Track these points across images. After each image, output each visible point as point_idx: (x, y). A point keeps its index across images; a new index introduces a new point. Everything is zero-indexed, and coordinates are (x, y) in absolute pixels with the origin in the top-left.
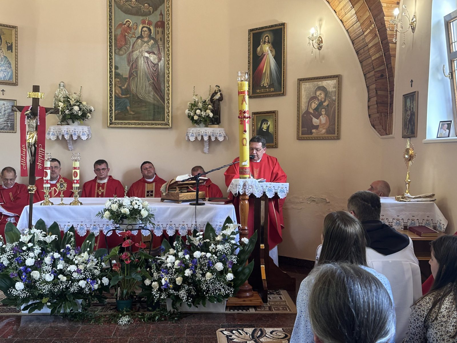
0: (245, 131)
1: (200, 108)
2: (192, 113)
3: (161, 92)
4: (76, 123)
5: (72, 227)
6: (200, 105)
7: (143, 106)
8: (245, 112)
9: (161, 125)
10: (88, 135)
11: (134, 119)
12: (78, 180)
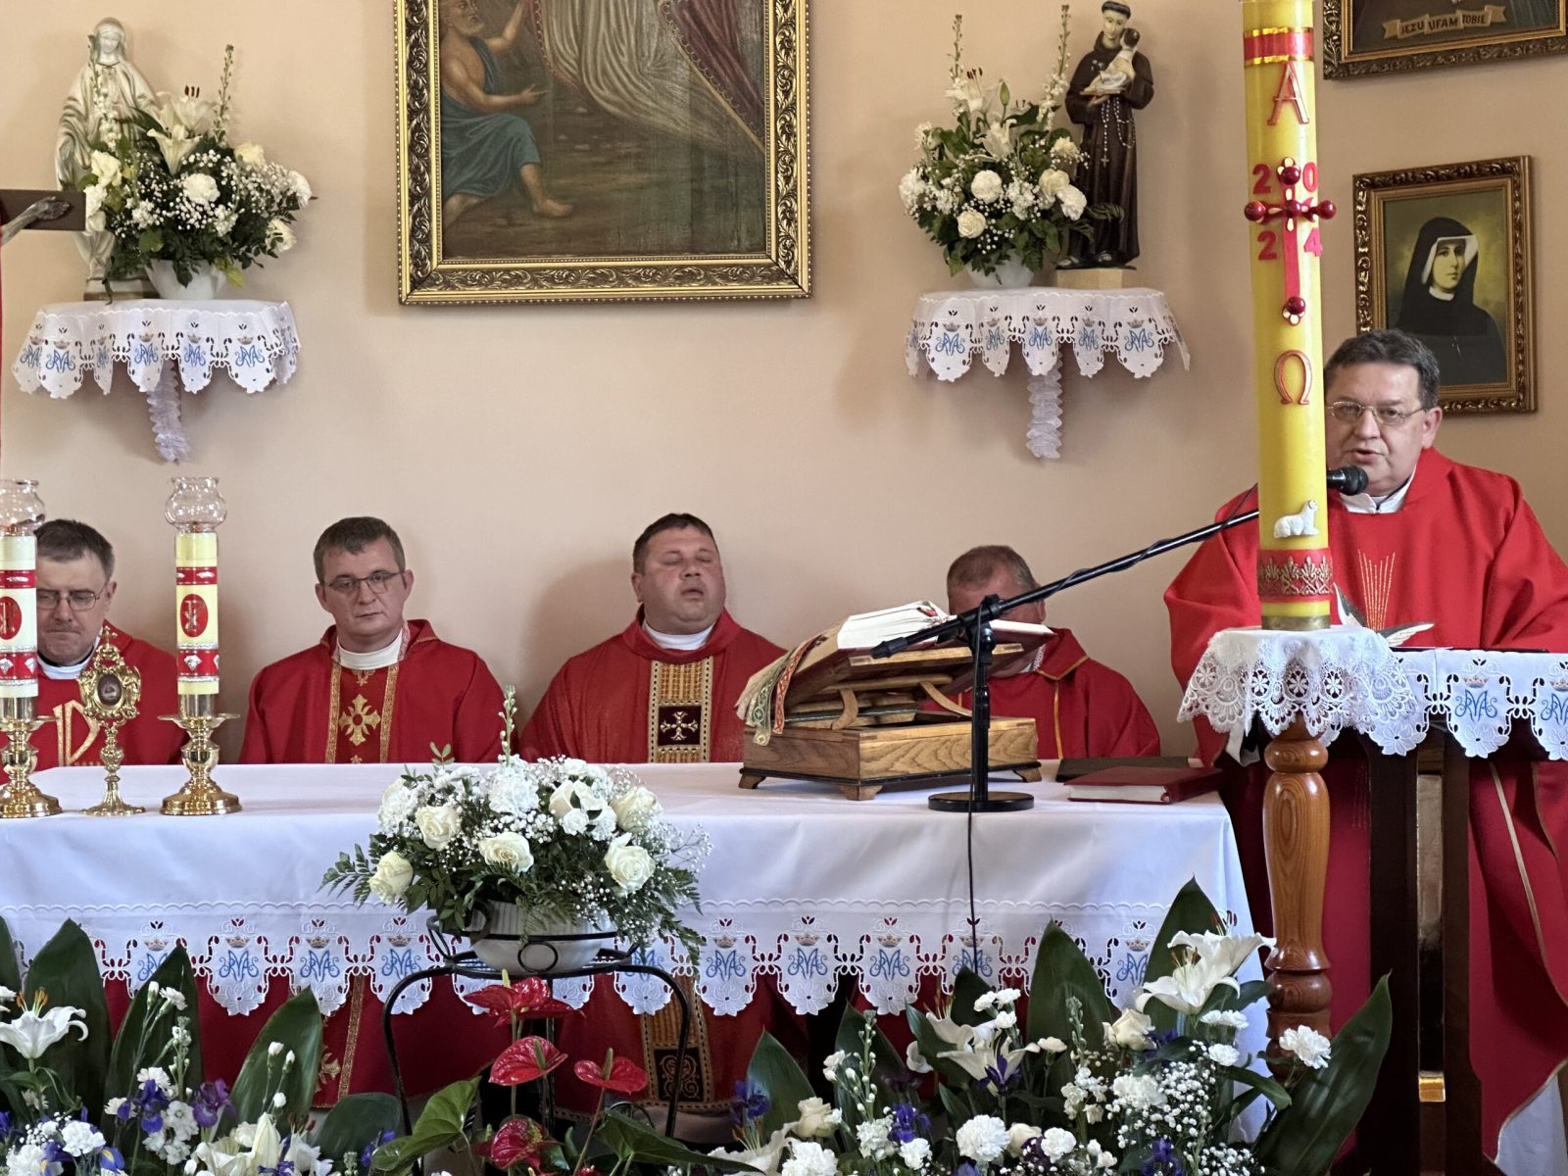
0: (1296, 307)
1: (995, 157)
2: (942, 194)
3: (740, 59)
4: (201, 283)
5: (179, 956)
6: (999, 139)
7: (627, 156)
8: (1289, 178)
9: (739, 279)
10: (279, 360)
11: (565, 244)
12: (214, 652)
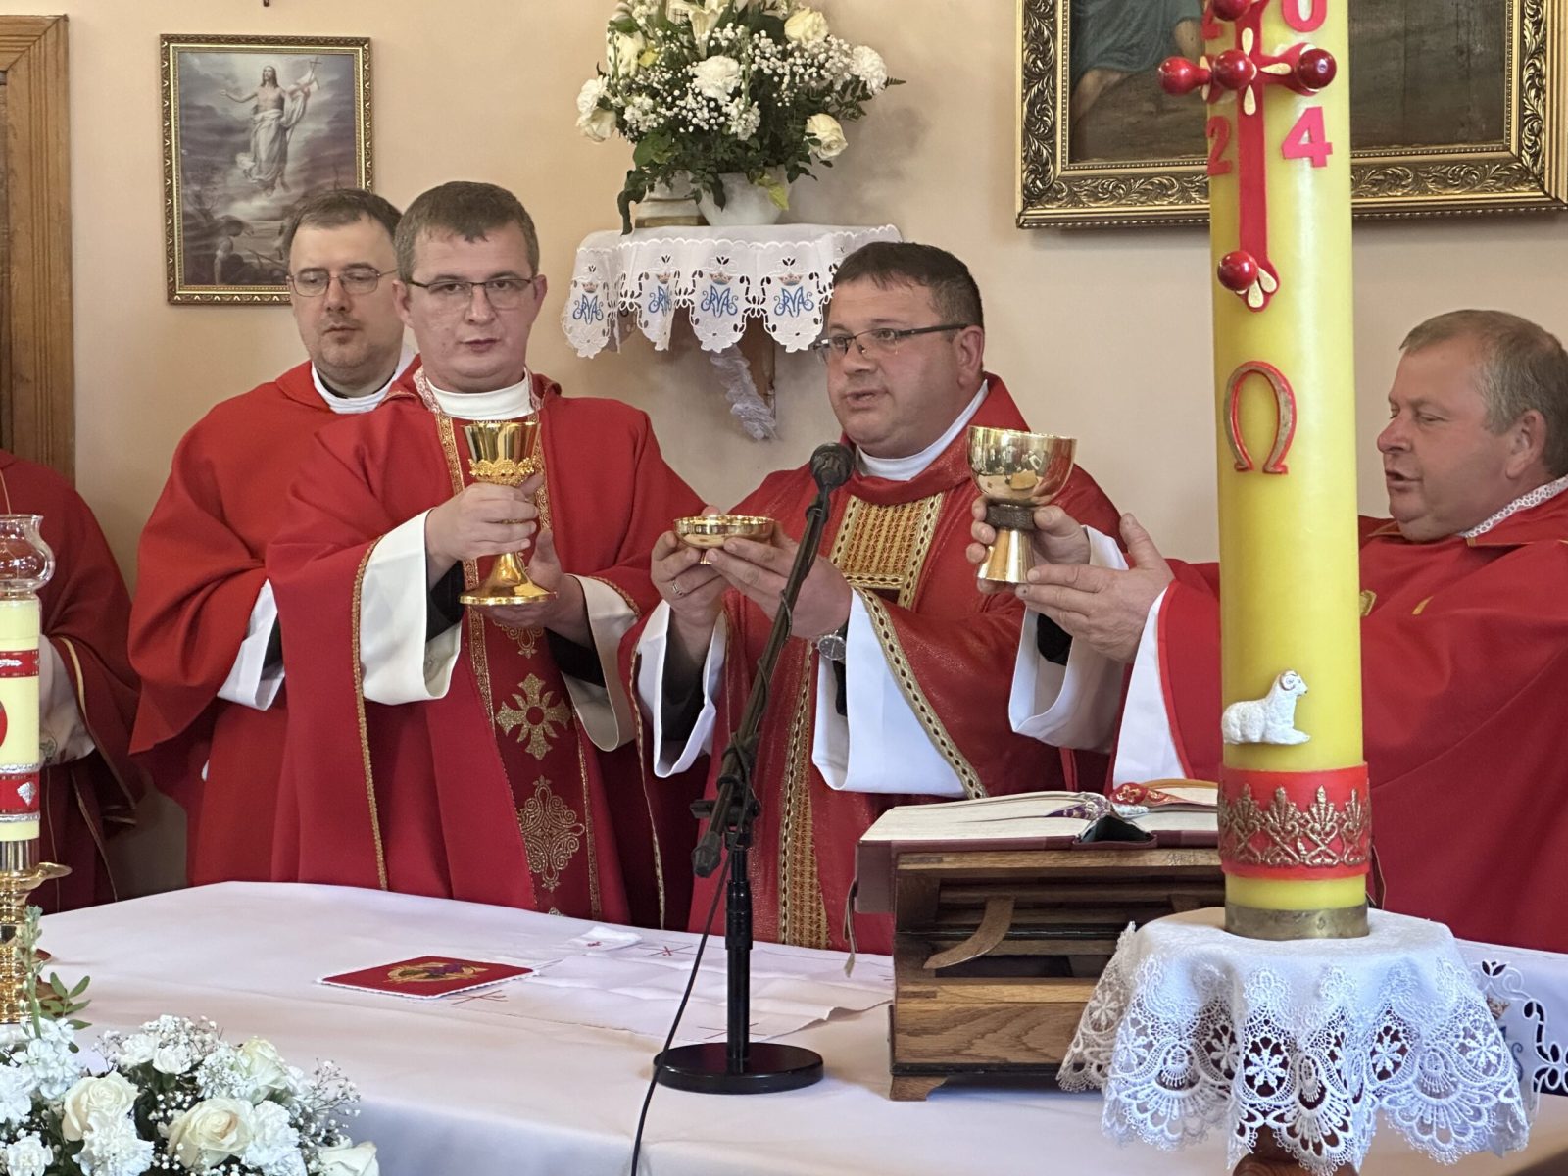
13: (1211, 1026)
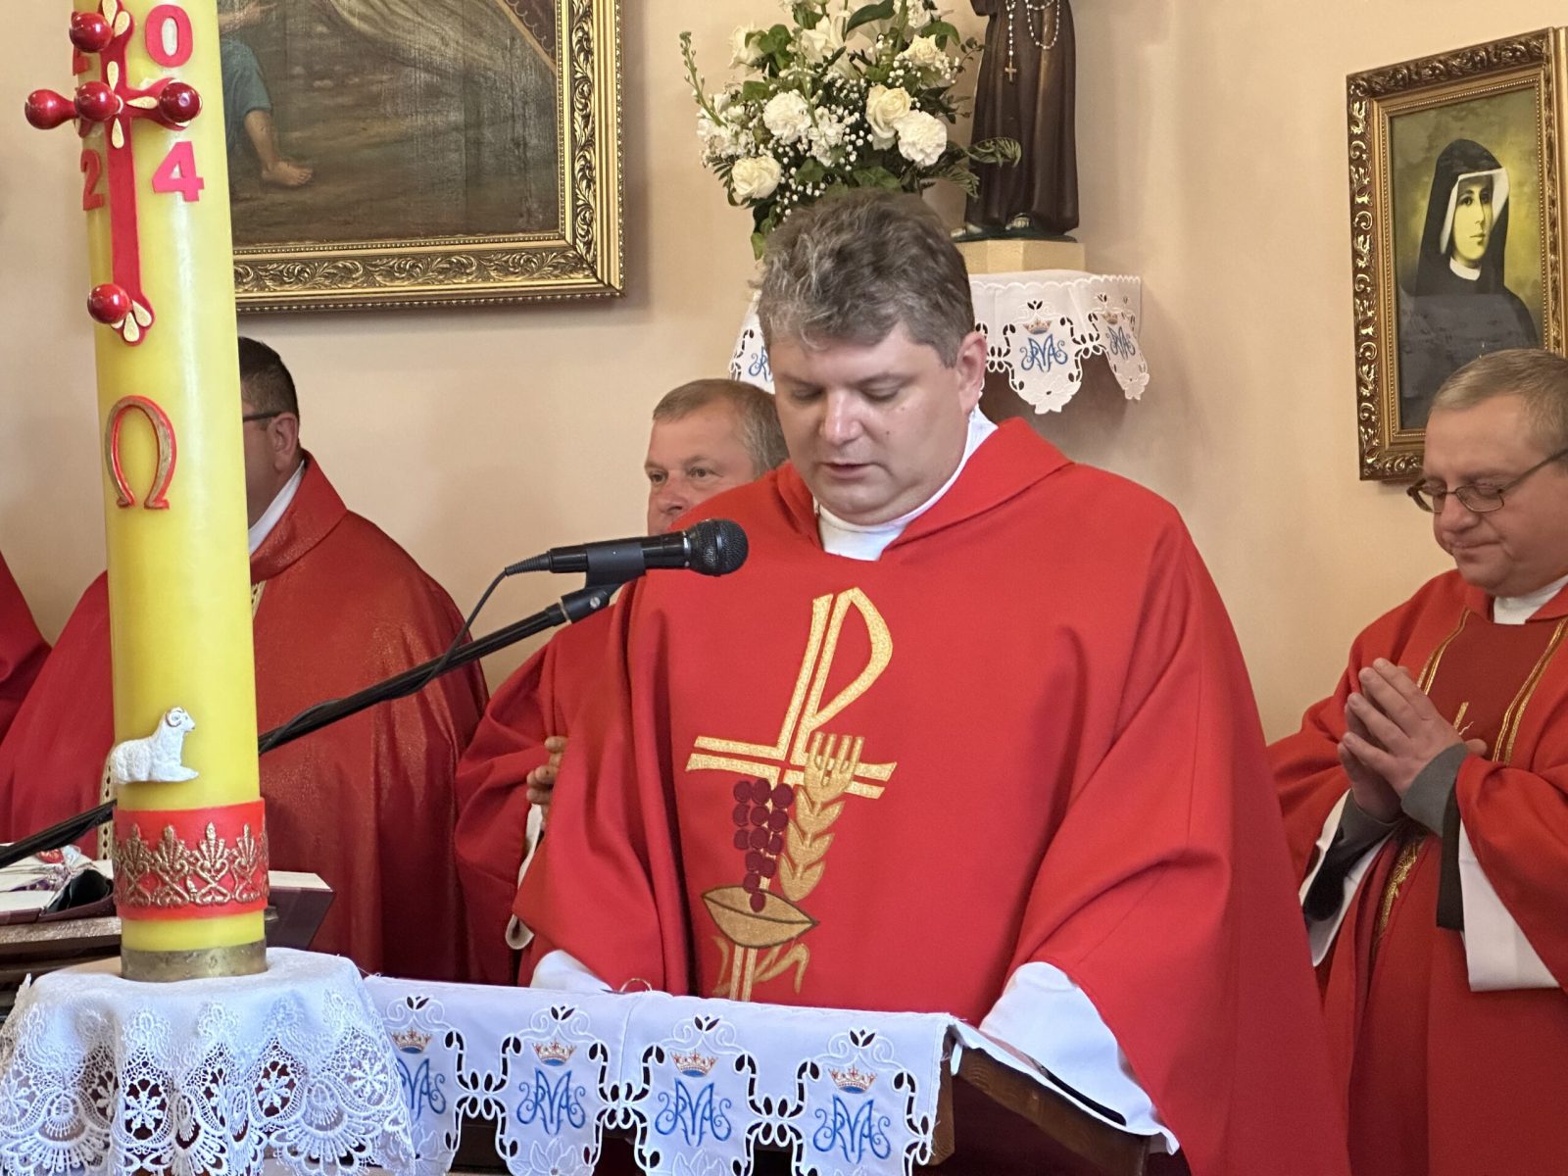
11: (303, 226)
13: (97, 1074)
